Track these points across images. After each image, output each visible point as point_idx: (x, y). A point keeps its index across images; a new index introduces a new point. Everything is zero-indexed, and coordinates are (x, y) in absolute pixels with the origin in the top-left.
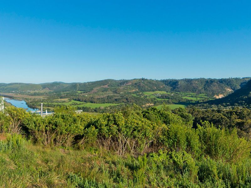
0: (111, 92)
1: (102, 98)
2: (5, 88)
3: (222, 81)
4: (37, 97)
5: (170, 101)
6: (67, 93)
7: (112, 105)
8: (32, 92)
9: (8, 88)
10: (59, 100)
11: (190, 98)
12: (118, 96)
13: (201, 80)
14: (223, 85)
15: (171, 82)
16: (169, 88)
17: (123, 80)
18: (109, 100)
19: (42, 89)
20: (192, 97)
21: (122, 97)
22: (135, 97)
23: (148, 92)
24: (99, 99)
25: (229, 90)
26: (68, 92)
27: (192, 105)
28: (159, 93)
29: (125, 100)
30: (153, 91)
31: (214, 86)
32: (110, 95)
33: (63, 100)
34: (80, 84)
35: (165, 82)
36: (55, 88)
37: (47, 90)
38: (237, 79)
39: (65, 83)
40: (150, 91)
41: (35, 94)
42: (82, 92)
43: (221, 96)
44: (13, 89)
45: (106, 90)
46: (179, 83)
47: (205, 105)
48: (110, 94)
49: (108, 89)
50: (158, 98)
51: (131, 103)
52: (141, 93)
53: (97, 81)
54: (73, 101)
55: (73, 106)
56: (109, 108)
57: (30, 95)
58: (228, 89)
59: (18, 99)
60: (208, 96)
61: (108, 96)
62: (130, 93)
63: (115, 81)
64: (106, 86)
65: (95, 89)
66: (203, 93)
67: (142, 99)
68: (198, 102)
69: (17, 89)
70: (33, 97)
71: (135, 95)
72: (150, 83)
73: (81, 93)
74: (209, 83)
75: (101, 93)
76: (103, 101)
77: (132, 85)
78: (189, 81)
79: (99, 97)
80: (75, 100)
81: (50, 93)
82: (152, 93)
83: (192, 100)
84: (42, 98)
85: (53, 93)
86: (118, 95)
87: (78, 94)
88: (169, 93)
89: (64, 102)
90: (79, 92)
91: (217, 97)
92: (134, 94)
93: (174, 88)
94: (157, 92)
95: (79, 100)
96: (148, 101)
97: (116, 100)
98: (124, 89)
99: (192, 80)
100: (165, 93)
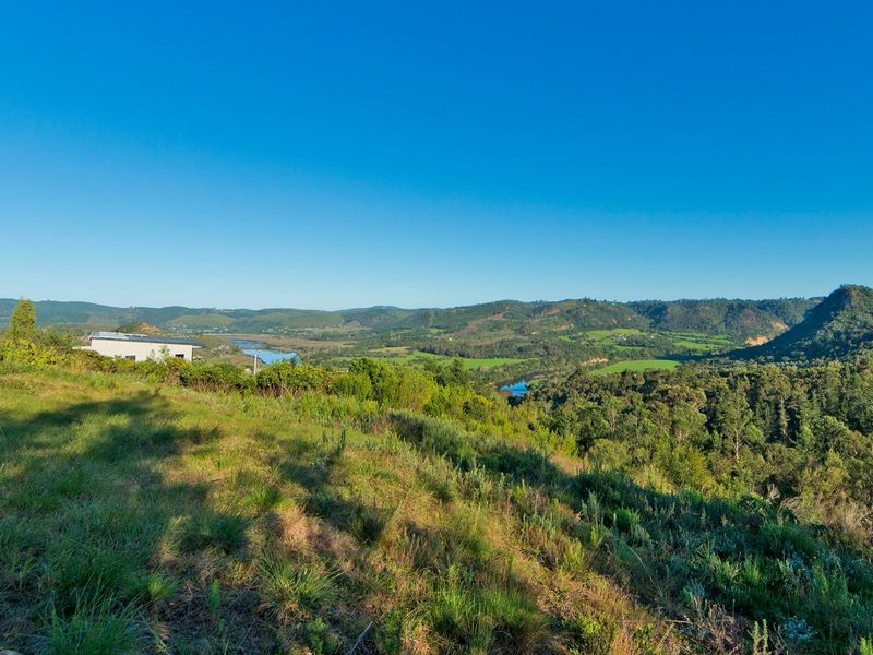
0: (509, 331)
1: (487, 347)
2: (251, 320)
3: (763, 306)
4: (330, 345)
5: (646, 351)
6: (405, 334)
7: (509, 361)
8: (318, 331)
9: (256, 322)
10: (385, 350)
11: (691, 346)
12: (525, 341)
13: (719, 304)
14: (766, 315)
15: (650, 307)
16: (646, 321)
17: (541, 302)
18: (504, 349)
19: (344, 324)
20: (697, 342)
21: (535, 342)
22: (564, 343)
23: (598, 332)
24: (481, 347)
25: (780, 327)
26: (407, 331)
27: (694, 362)
28: (623, 333)
29: (541, 351)
30: (609, 328)
31: (747, 316)
32: (506, 338)
33: (393, 350)
34: (437, 312)
35: (636, 306)
36: (376, 320)
37: (355, 327)
38: (796, 301)
39: (400, 310)
40: (602, 328)
41: (324, 337)
42: (441, 330)
43: (761, 341)
44: (270, 324)
45: (497, 326)
46: (669, 310)
47: (722, 360)
48: (508, 334)
49: (503, 323)
50: (620, 344)
51: (555, 359)
52: (580, 334)
53: (479, 305)
54: (417, 353)
55: (415, 365)
56: (501, 370)
57: (311, 339)
58: (778, 325)
59: (282, 348)
60: (732, 340)
61: (502, 342)
62: (555, 333)
63: (522, 304)
64: (499, 317)
65: (473, 325)
66: (722, 333)
67: (582, 349)
68: (709, 355)
69: (278, 324)
70: (320, 344)
71: (566, 338)
72: (602, 309)
73: (439, 334)
74: (735, 309)
75: (486, 333)
76: (489, 353)
77: (561, 315)
78: (691, 305)
79: (479, 344)
80: (423, 350)
81: (362, 332)
82: (608, 333)
83: (695, 351)
84: (340, 345)
85: (369, 333)
86: (526, 338)
87: (430, 336)
88: (644, 334)
89: (396, 355)
90: (435, 331)
91: (754, 343)
92: (564, 335)
93: (658, 322)
94: (617, 330)
95: (432, 351)
96: (595, 353)
97: (520, 350)
98: (541, 324)
99: (697, 302)
100: (636, 332)
